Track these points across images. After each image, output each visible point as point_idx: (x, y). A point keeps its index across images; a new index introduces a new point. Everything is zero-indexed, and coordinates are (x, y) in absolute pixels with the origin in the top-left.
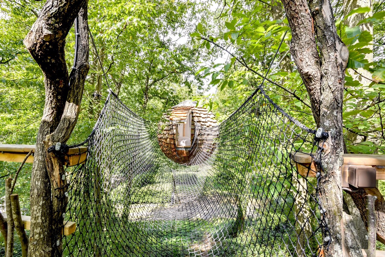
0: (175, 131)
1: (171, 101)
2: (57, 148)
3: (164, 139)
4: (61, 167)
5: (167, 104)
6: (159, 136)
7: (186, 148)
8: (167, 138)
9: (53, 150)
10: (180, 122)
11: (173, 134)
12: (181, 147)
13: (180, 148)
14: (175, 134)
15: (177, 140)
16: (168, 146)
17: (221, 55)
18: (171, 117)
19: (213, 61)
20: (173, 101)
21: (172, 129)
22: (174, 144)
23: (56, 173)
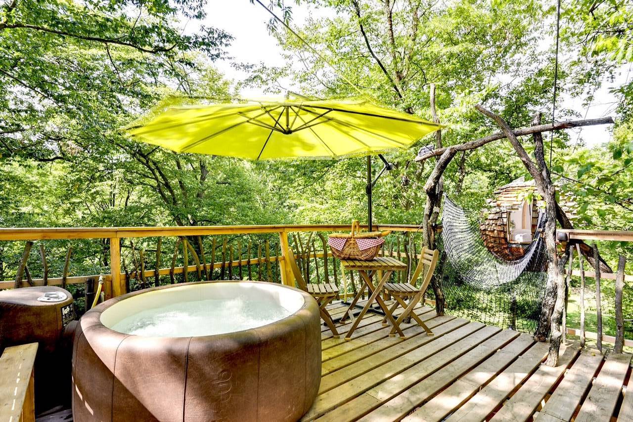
0: (505, 220)
1: (503, 174)
2: (434, 225)
3: (490, 231)
4: (434, 232)
5: (496, 179)
6: (482, 228)
7: (523, 244)
8: (494, 230)
9: (432, 226)
10: (512, 209)
11: (503, 225)
12: (516, 242)
13: (515, 244)
14: (506, 225)
15: (510, 234)
16: (495, 241)
17: (610, 79)
18: (499, 202)
19: (592, 92)
20: (508, 174)
21: (502, 217)
22: (506, 239)
23: (433, 235)
